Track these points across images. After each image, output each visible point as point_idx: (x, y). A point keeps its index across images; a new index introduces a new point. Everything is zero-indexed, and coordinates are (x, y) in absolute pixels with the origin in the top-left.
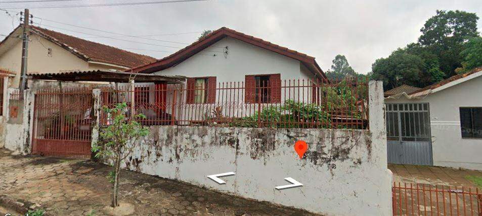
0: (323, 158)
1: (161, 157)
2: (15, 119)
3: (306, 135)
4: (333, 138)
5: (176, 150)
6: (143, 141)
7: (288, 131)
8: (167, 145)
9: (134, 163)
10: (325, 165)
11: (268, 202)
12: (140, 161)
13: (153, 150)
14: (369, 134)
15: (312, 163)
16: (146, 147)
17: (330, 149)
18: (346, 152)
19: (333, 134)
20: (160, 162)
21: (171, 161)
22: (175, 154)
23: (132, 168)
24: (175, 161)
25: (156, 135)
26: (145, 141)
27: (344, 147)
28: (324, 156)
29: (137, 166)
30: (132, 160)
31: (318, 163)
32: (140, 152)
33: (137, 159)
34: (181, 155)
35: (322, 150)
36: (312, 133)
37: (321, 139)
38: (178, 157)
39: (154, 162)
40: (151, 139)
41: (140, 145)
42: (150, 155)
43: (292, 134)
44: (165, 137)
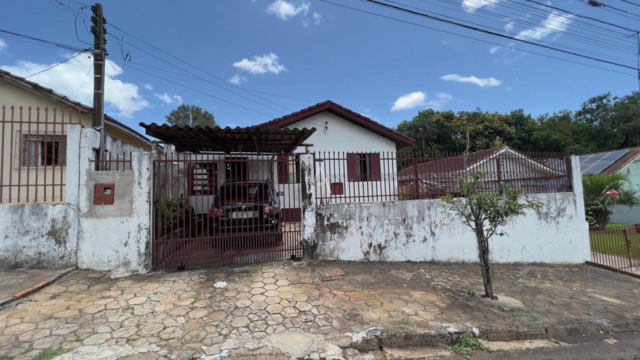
0: (551, 217)
1: (412, 238)
2: (108, 208)
3: (539, 199)
4: (555, 200)
5: (431, 227)
6: (387, 221)
7: (527, 197)
8: (418, 223)
9: (375, 251)
10: (553, 222)
11: (519, 262)
12: (385, 247)
13: (402, 231)
14: (574, 195)
15: (545, 222)
16: (392, 228)
17: (555, 209)
18: (564, 210)
19: (555, 197)
20: (411, 244)
21: (425, 240)
22: (429, 231)
23: (373, 257)
24: (430, 239)
25: (404, 211)
26: (389, 220)
27: (563, 206)
28: (552, 215)
29: (380, 254)
30: (372, 248)
31: (549, 222)
32: (384, 235)
33: (379, 246)
34: (437, 231)
35: (550, 211)
36: (543, 197)
37: (548, 201)
38: (433, 234)
39: (404, 244)
40: (398, 218)
41: (382, 226)
42: (398, 237)
43: (530, 199)
44: (416, 213)
